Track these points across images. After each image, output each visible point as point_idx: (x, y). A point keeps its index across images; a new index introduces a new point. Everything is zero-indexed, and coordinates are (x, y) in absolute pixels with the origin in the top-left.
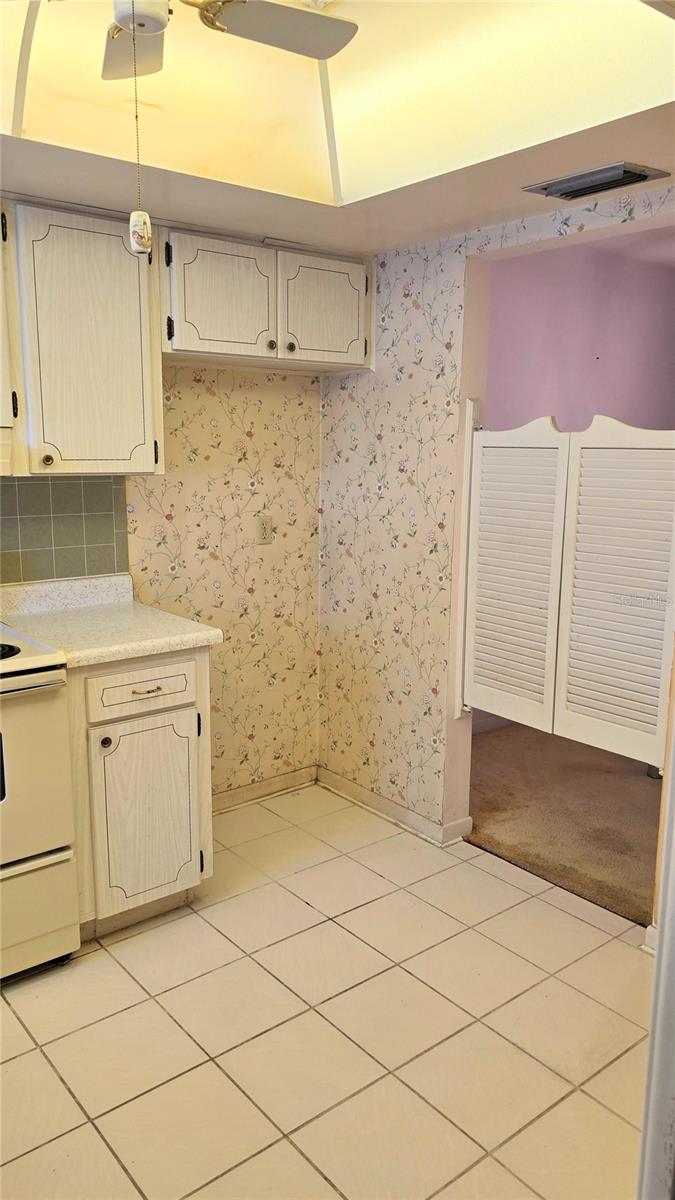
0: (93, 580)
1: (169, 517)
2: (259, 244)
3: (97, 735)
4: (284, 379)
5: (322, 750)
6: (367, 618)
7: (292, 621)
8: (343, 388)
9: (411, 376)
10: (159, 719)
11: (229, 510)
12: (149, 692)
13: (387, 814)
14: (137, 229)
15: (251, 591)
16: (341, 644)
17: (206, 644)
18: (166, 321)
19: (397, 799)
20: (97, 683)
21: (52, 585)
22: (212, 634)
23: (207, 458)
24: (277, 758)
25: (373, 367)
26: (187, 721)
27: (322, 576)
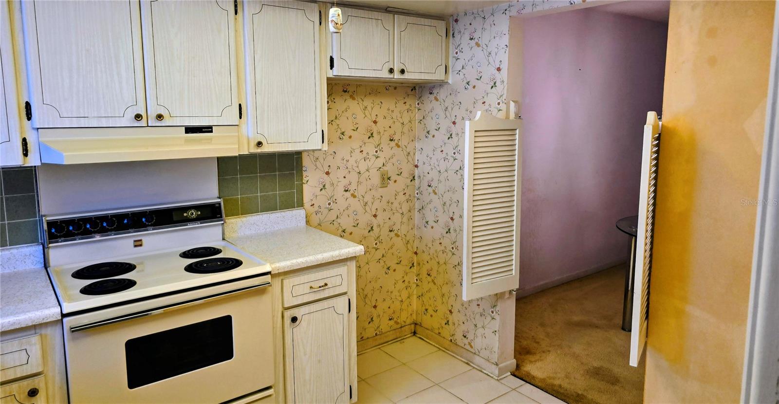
0: (282, 213)
1: (328, 173)
2: (384, 11)
3: (288, 314)
4: (395, 88)
5: (417, 314)
6: (447, 232)
7: (399, 233)
8: (431, 93)
9: (474, 87)
10: (325, 304)
11: (362, 168)
12: (320, 287)
13: (461, 357)
14: (333, 19)
15: (375, 216)
16: (430, 248)
17: (354, 255)
18: (329, 58)
19: (468, 347)
20: (289, 282)
21: (258, 216)
22: (357, 249)
23: (350, 137)
24: (390, 319)
25: (450, 81)
26: (342, 303)
27: (417, 206)
